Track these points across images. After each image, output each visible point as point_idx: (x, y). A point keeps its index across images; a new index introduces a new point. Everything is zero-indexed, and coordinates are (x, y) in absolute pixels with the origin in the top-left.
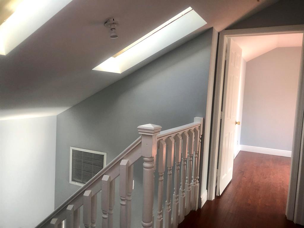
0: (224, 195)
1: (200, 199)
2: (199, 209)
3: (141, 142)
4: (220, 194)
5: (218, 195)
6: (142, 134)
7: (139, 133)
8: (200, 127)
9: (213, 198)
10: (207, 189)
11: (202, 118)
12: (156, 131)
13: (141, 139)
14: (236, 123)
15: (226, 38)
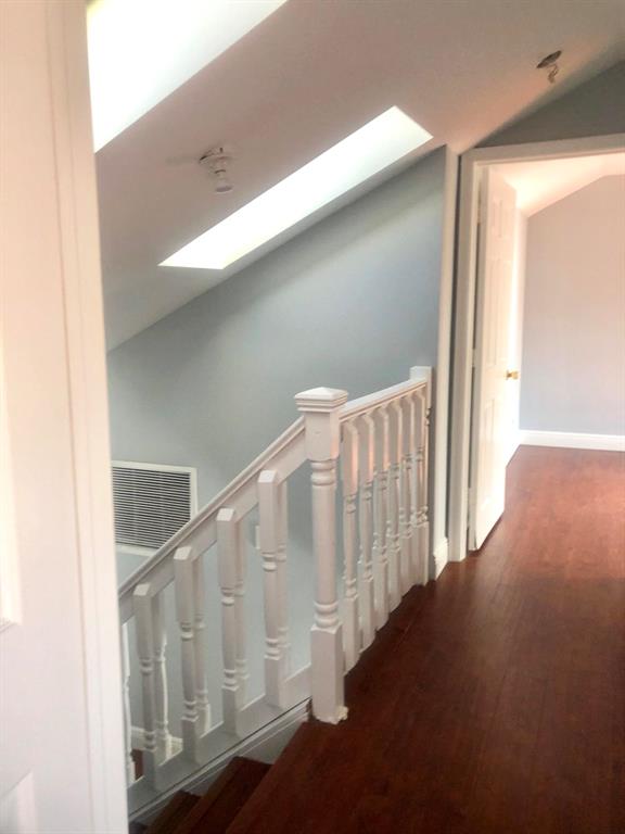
0: (488, 549)
1: (432, 559)
2: (432, 582)
3: (304, 430)
4: (479, 547)
5: (472, 548)
6: (307, 412)
7: (301, 409)
8: (424, 389)
9: (462, 556)
10: (447, 535)
11: (429, 368)
12: (336, 403)
13: (303, 422)
14: (509, 375)
15: (477, 169)
